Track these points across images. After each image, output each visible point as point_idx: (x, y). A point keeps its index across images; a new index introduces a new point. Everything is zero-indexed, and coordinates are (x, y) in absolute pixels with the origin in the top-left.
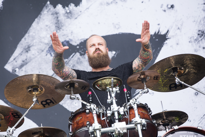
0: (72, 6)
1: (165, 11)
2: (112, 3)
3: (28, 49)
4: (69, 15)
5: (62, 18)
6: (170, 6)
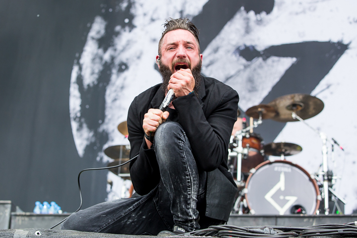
1: (351, 23)
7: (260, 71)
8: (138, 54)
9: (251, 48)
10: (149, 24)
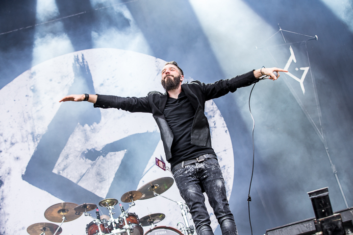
0: (95, 124)
2: (121, 116)
3: (67, 157)
4: (94, 130)
5: (89, 133)
7: (103, 165)
8: (8, 171)
9: (92, 150)
10: (11, 147)
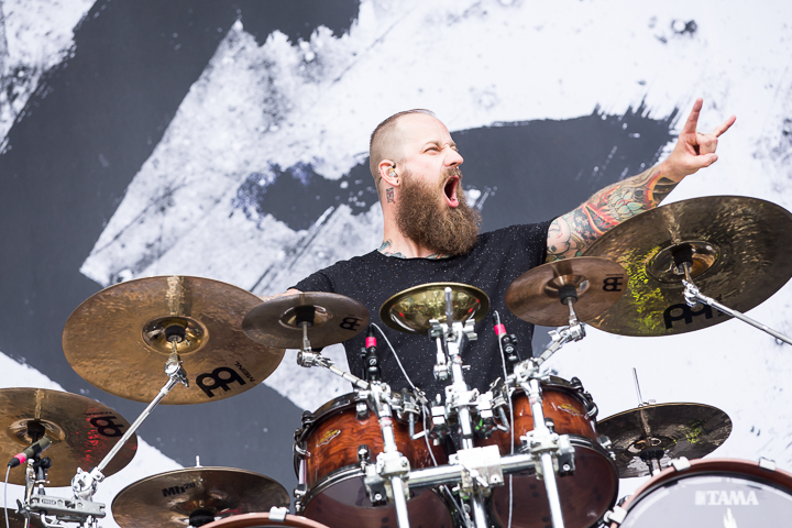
0: (323, 37)
1: (664, 41)
2: (466, 14)
3: (164, 200)
4: (313, 68)
5: (287, 80)
6: (681, 27)
